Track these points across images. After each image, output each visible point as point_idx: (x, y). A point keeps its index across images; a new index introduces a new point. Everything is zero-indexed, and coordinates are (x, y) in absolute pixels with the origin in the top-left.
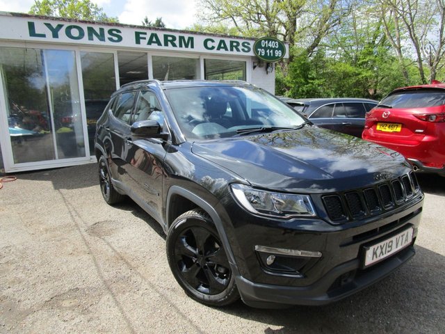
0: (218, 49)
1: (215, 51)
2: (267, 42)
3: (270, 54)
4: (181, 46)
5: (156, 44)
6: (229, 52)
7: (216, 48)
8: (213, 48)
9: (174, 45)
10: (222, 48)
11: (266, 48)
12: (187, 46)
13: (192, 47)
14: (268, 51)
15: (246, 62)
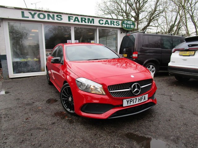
2: (127, 21)
7: (104, 24)
9: (85, 22)
11: (126, 24)
12: (91, 23)
15: (117, 30)
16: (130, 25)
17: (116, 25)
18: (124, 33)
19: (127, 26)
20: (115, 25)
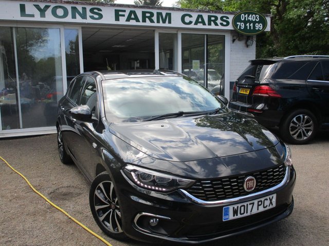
0: (196, 24)
1: (192, 26)
2: (246, 15)
3: (250, 27)
4: (158, 22)
5: (135, 21)
6: (207, 27)
7: (193, 23)
8: (190, 23)
9: (152, 21)
10: (200, 22)
11: (245, 22)
12: (164, 22)
13: (170, 22)
14: (248, 25)
15: (224, 36)
16: (255, 23)
17: (222, 24)
18: (239, 40)
19: (246, 27)
20: (219, 24)
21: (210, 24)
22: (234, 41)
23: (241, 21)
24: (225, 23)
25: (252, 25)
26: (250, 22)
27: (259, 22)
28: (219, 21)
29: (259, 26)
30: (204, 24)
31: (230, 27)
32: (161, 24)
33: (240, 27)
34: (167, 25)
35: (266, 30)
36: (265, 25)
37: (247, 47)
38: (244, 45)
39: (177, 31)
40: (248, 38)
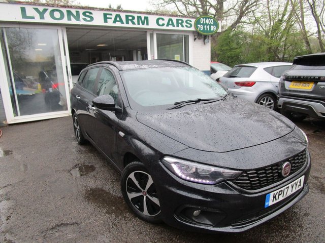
1: (165, 27)
2: (204, 19)
3: (207, 29)
4: (139, 24)
5: (120, 23)
6: (176, 28)
7: (166, 25)
8: (163, 25)
9: (134, 23)
10: (170, 25)
11: (204, 25)
12: (143, 24)
13: (147, 24)
15: (188, 36)
16: (210, 25)
18: (199, 39)
19: (204, 28)
20: (185, 26)
21: (178, 26)
22: (195, 39)
23: (201, 24)
24: (189, 26)
25: (208, 27)
26: (207, 24)
27: (213, 25)
28: (184, 24)
29: (213, 28)
30: (174, 26)
31: (193, 29)
32: (141, 26)
33: (200, 28)
34: (145, 26)
35: (218, 31)
36: (217, 28)
37: (205, 44)
38: (203, 42)
39: (153, 32)
40: (205, 37)
